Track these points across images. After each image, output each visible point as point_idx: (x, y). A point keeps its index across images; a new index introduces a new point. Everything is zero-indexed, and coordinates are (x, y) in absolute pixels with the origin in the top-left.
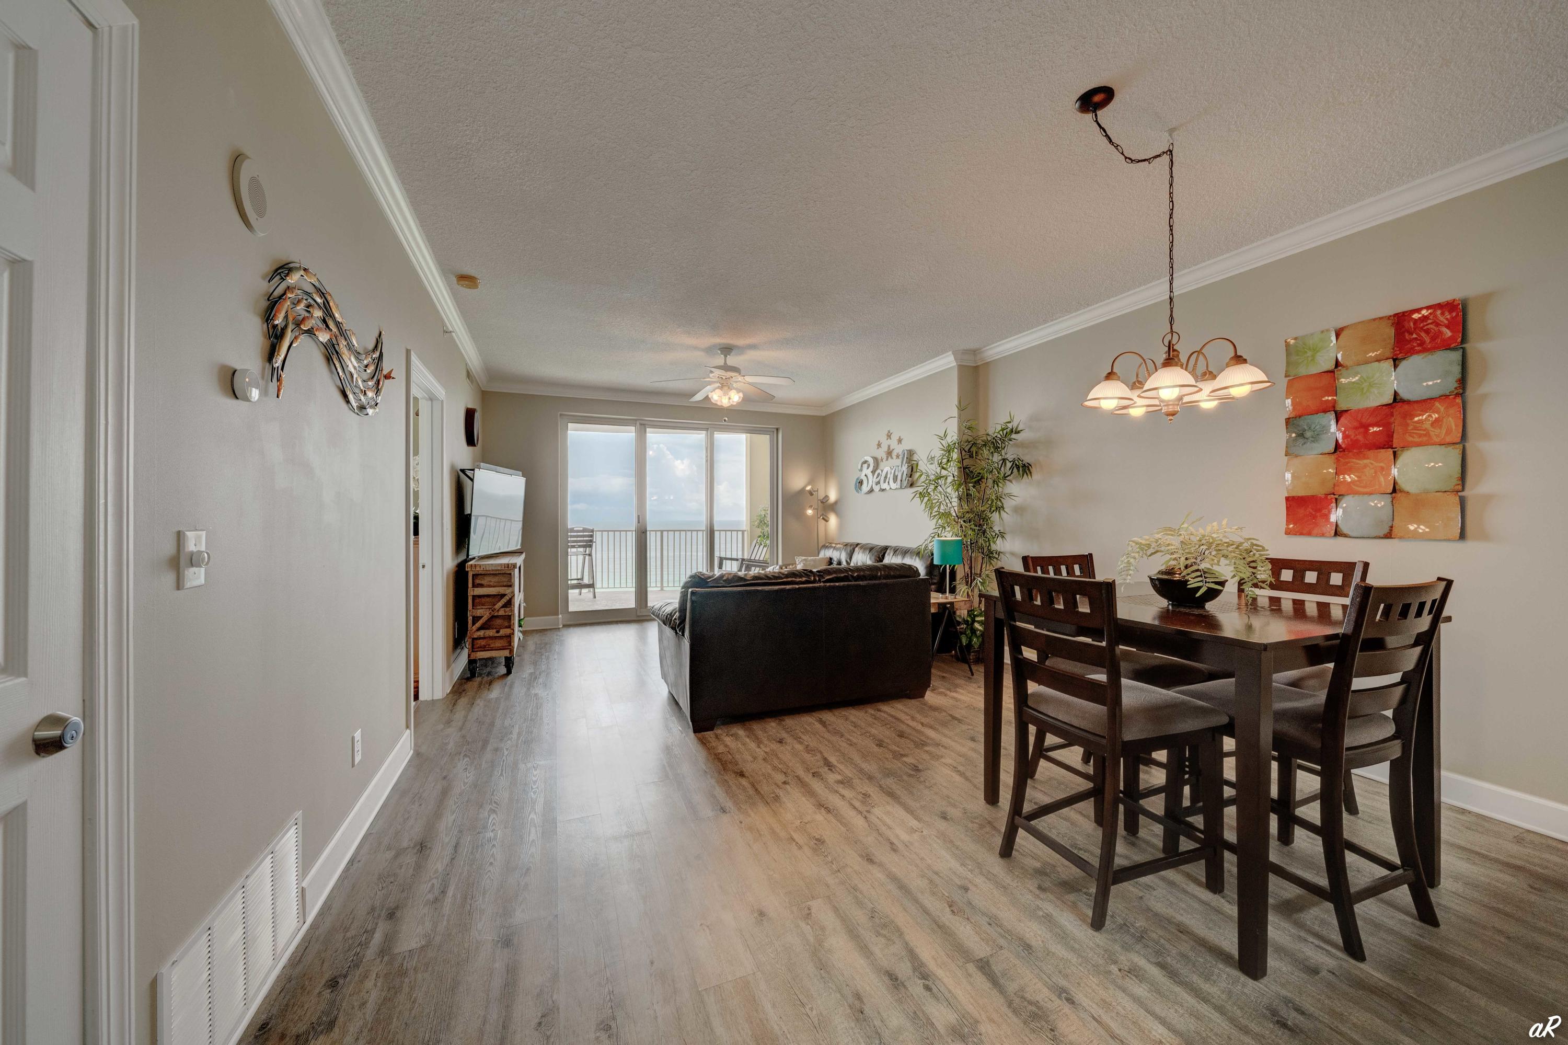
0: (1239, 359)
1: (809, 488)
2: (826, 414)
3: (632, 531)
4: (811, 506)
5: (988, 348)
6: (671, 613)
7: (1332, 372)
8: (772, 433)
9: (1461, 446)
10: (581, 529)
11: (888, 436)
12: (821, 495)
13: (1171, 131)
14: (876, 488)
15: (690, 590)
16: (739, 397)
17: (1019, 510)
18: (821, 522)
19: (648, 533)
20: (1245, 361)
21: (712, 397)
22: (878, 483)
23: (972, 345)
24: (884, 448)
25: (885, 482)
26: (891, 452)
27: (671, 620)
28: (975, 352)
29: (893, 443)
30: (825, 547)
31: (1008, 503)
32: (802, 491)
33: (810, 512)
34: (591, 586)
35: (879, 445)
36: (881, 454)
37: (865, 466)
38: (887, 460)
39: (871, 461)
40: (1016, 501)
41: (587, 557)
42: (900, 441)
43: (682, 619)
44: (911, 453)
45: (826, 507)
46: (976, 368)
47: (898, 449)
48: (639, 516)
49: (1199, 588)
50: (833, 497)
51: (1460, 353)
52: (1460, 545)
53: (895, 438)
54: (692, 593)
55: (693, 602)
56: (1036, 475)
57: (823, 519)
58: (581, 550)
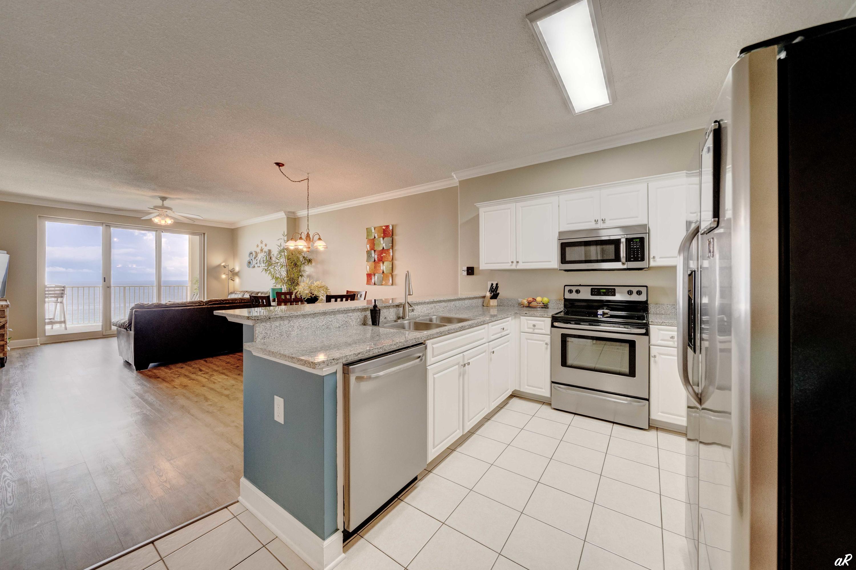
0: (320, 239)
1: (223, 264)
2: (234, 228)
3: (99, 287)
4: (224, 273)
5: (298, 212)
6: (124, 322)
7: (374, 239)
8: (200, 235)
9: (392, 262)
10: (54, 286)
11: (261, 242)
12: (231, 268)
13: (308, 174)
14: (256, 266)
15: (134, 310)
16: (172, 222)
17: (309, 276)
18: (231, 282)
19: (112, 288)
20: (321, 240)
21: (154, 220)
22: (257, 263)
23: (292, 210)
24: (260, 248)
25: (259, 263)
26: (262, 250)
27: (124, 325)
28: (294, 213)
29: (264, 247)
30: (232, 293)
31: (305, 274)
32: (219, 266)
33: (224, 276)
34: (64, 322)
35: (258, 246)
36: (258, 250)
37: (251, 255)
38: (261, 253)
39: (254, 253)
40: (307, 273)
41: (59, 304)
42: (266, 245)
43: (130, 324)
44: (270, 251)
45: (234, 274)
46: (295, 219)
47: (266, 249)
48: (105, 278)
49: (305, 298)
50: (237, 269)
51: (392, 238)
52: (392, 287)
53: (264, 243)
54: (135, 311)
55: (135, 315)
56: (313, 264)
57: (231, 279)
58: (54, 299)
